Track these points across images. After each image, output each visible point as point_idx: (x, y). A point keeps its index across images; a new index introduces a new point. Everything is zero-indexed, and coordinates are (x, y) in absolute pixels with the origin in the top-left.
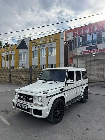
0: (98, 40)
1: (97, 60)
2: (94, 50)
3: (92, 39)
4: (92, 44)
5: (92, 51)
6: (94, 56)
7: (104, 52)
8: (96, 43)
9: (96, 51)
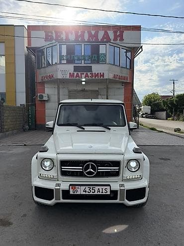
0: (93, 57)
1: (87, 91)
2: (87, 74)
3: (83, 54)
4: (83, 61)
5: (84, 74)
6: (84, 83)
7: (102, 78)
8: (90, 62)
9: (89, 75)
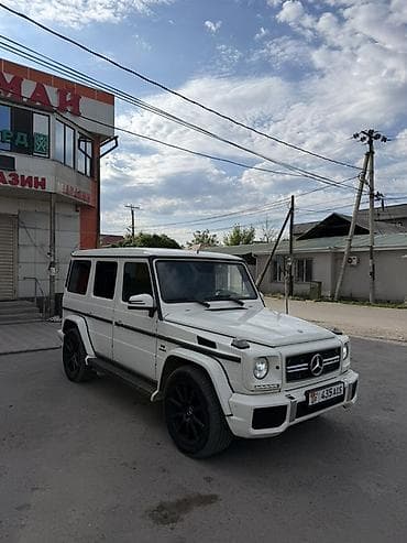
7: (40, 188)
8: (8, 146)
9: (8, 179)
